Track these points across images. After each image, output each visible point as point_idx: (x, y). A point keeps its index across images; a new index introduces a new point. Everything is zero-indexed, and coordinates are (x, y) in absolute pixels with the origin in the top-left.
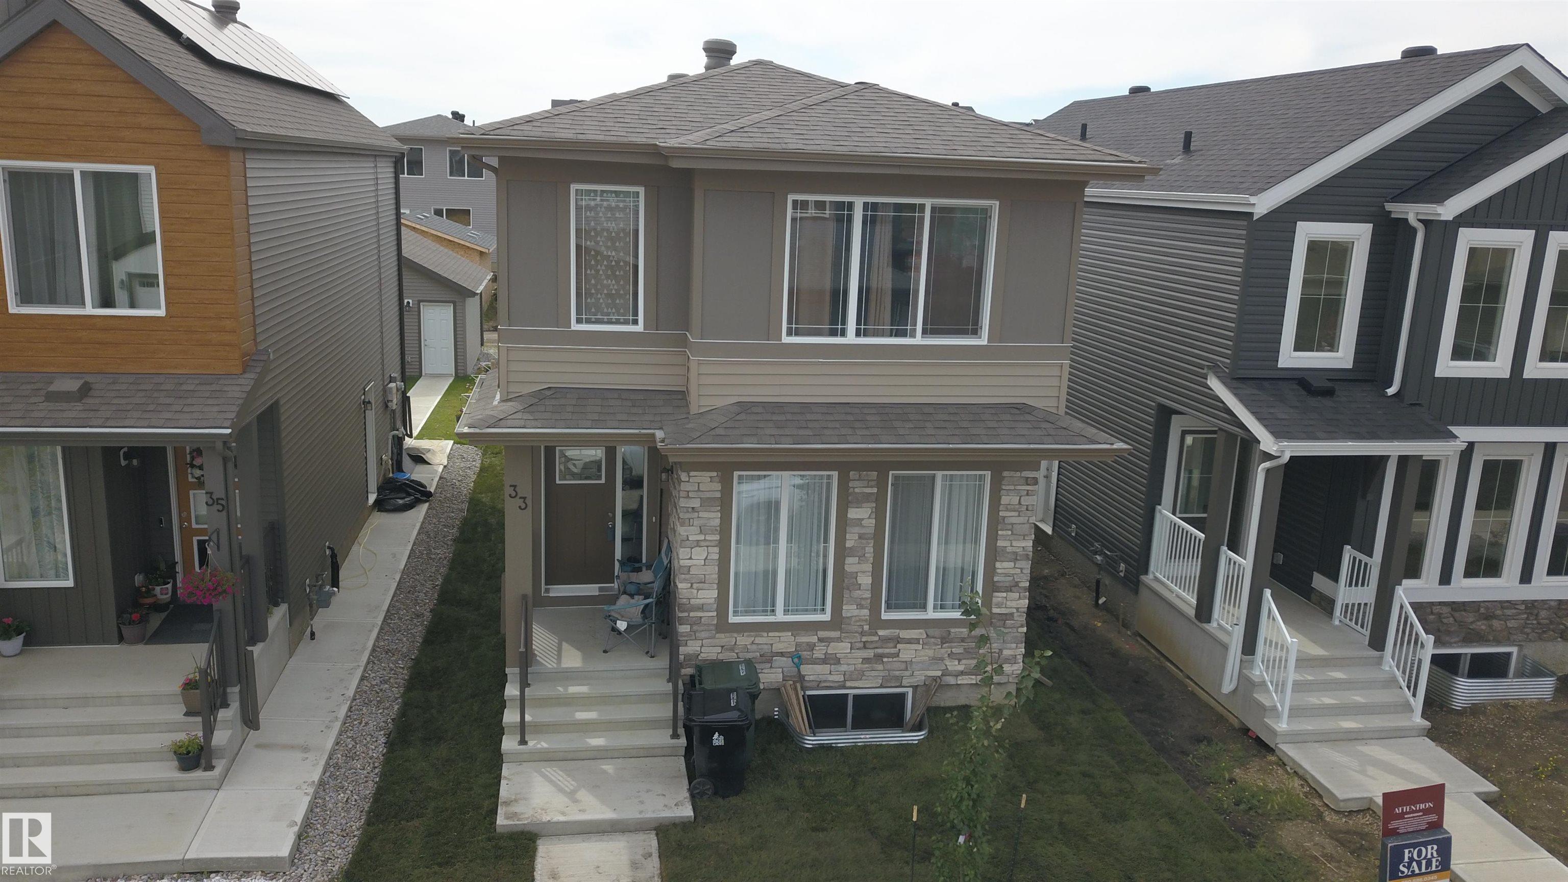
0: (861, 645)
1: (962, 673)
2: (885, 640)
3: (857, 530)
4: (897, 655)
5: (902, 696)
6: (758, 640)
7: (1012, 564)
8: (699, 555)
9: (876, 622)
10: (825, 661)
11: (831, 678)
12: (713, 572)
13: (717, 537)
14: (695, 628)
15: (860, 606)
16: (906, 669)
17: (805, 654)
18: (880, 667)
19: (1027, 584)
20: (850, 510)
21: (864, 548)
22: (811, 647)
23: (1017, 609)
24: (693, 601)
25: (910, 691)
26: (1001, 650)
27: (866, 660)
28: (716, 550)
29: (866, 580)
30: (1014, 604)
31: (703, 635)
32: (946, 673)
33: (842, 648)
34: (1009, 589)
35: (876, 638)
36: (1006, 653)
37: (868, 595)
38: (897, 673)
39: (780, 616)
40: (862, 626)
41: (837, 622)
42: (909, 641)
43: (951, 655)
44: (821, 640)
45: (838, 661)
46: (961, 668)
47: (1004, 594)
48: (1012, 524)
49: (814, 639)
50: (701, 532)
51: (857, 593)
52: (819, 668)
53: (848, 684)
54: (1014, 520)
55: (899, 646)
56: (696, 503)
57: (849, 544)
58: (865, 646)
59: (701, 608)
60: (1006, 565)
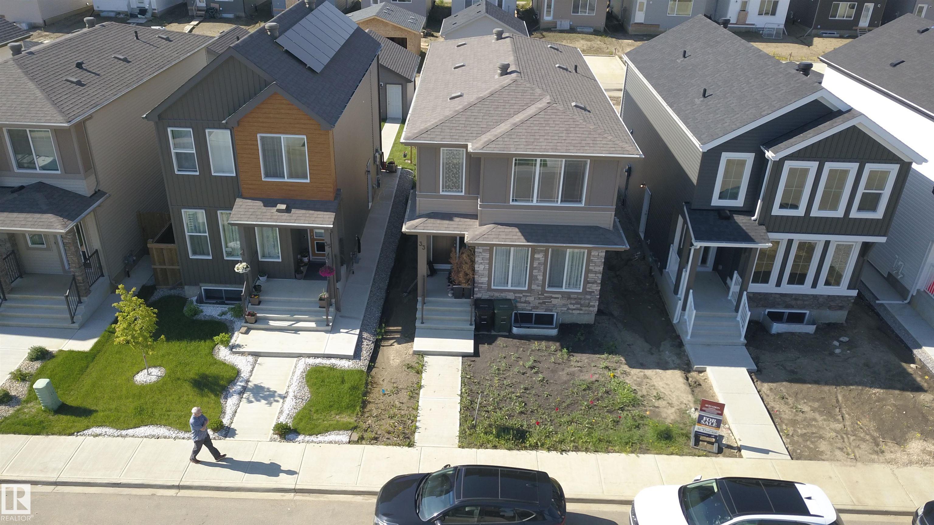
0: (538, 298)
1: (574, 309)
2: (546, 297)
3: (537, 261)
4: (551, 302)
5: (553, 315)
6: (502, 295)
7: (594, 275)
8: (482, 267)
9: (543, 291)
10: (525, 302)
11: (527, 308)
12: (486, 272)
13: (488, 261)
14: (480, 289)
15: (538, 286)
16: (554, 307)
17: (518, 300)
18: (545, 306)
19: (600, 282)
20: (535, 255)
21: (540, 267)
22: (520, 298)
23: (596, 290)
24: (479, 281)
25: (556, 314)
26: (589, 303)
27: (539, 303)
28: (488, 265)
29: (540, 278)
30: (595, 288)
31: (483, 292)
32: (568, 309)
33: (531, 299)
34: (593, 283)
35: (543, 296)
36: (591, 304)
37: (541, 283)
38: (551, 308)
39: (509, 287)
40: (538, 292)
41: (530, 290)
42: (556, 298)
43: (571, 304)
44: (524, 296)
45: (530, 303)
46: (574, 308)
47: (591, 285)
48: (595, 262)
49: (521, 295)
50: (482, 260)
51: (537, 282)
52: (523, 305)
53: (533, 310)
54: (596, 261)
55: (552, 299)
56: (481, 251)
57: (535, 266)
58: (539, 299)
59: (482, 283)
60: (592, 275)
